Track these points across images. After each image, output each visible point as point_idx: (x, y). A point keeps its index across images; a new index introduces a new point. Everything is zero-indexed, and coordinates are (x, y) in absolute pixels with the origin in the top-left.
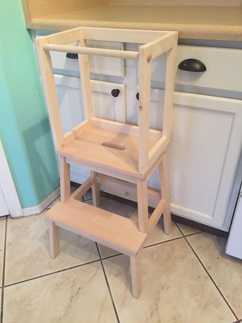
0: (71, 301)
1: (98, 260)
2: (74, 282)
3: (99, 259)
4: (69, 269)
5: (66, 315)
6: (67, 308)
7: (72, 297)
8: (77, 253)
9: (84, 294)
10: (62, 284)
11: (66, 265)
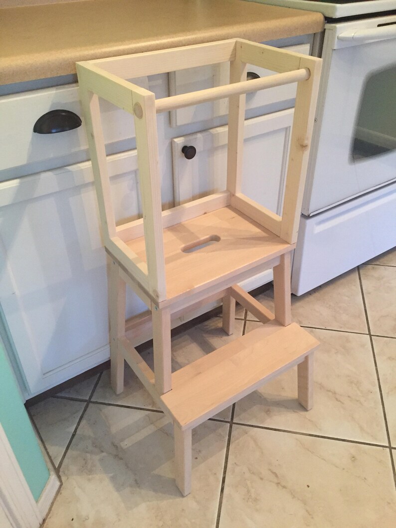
0: (284, 487)
1: (231, 427)
2: (253, 473)
3: (229, 424)
4: (225, 472)
5: (305, 503)
6: (294, 497)
7: (278, 484)
8: (200, 451)
9: (279, 465)
10: (248, 491)
11: (215, 474)
